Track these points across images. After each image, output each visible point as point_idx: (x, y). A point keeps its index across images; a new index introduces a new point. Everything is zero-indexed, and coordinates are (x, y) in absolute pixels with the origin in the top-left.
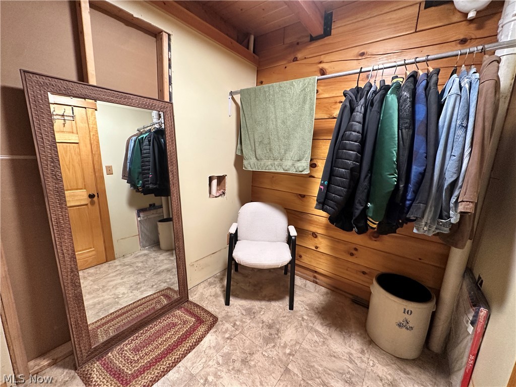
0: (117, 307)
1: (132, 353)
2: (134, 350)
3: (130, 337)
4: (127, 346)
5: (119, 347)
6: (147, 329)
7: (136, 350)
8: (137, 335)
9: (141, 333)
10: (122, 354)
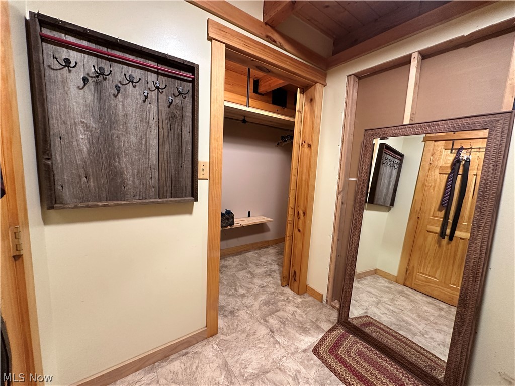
0: (408, 335)
1: (356, 351)
2: (360, 351)
3: (369, 345)
4: (361, 346)
5: (358, 340)
6: (377, 352)
7: (360, 353)
8: (373, 350)
9: (376, 353)
10: (354, 344)
